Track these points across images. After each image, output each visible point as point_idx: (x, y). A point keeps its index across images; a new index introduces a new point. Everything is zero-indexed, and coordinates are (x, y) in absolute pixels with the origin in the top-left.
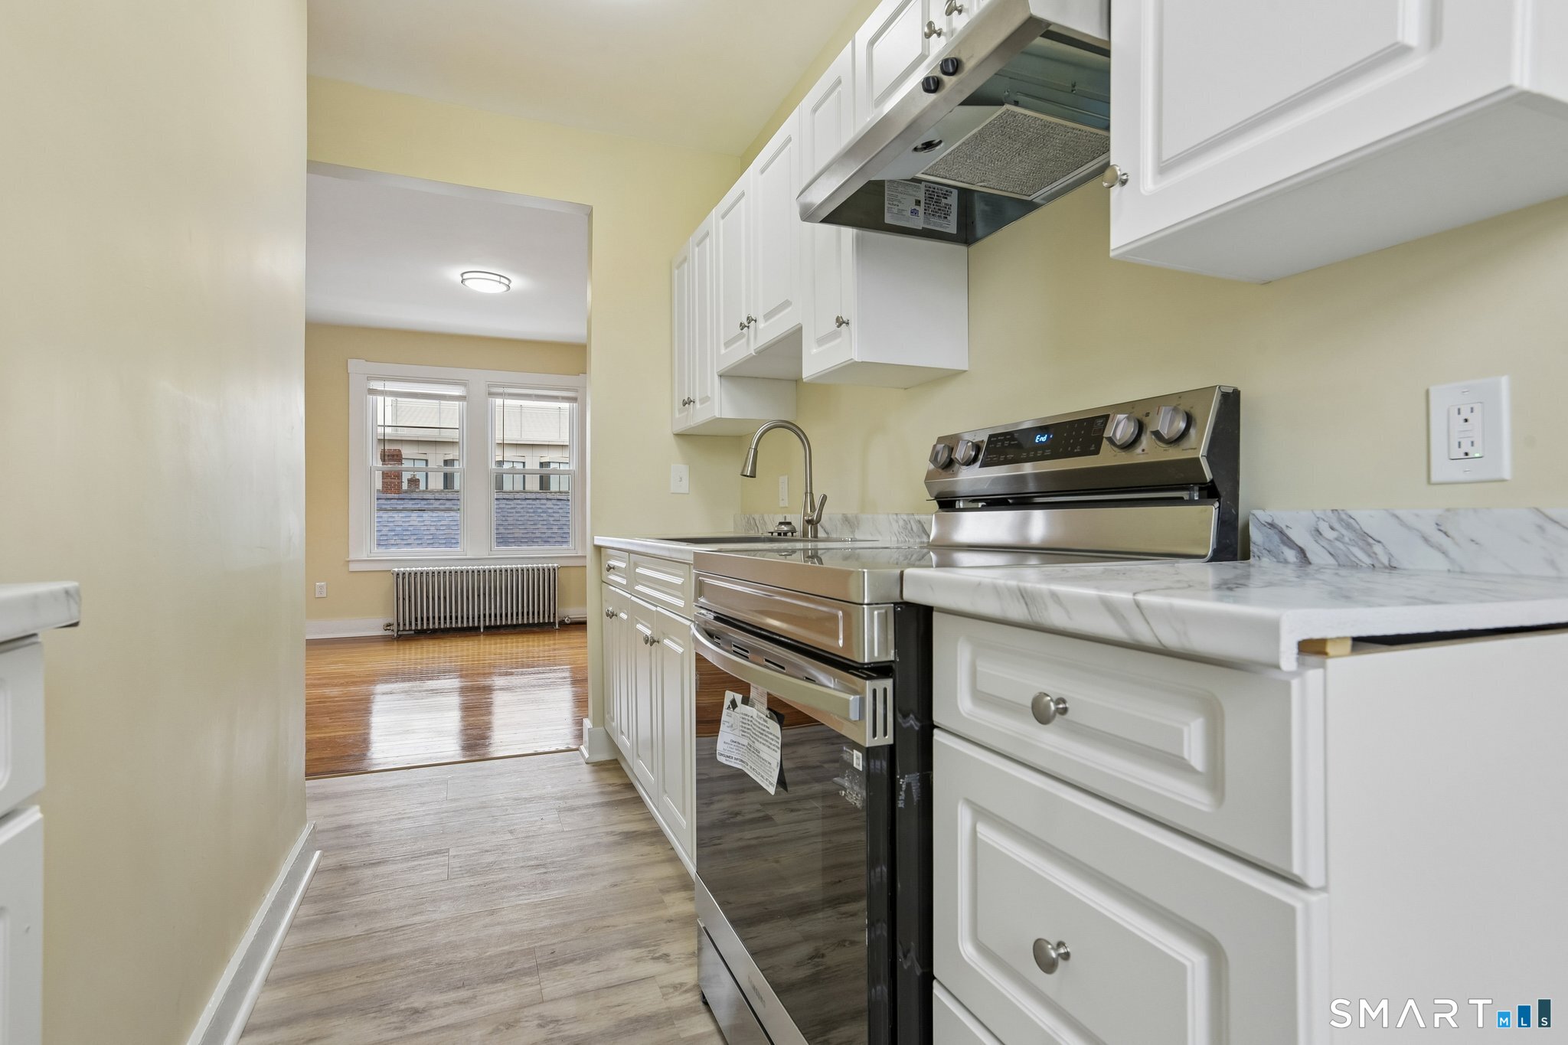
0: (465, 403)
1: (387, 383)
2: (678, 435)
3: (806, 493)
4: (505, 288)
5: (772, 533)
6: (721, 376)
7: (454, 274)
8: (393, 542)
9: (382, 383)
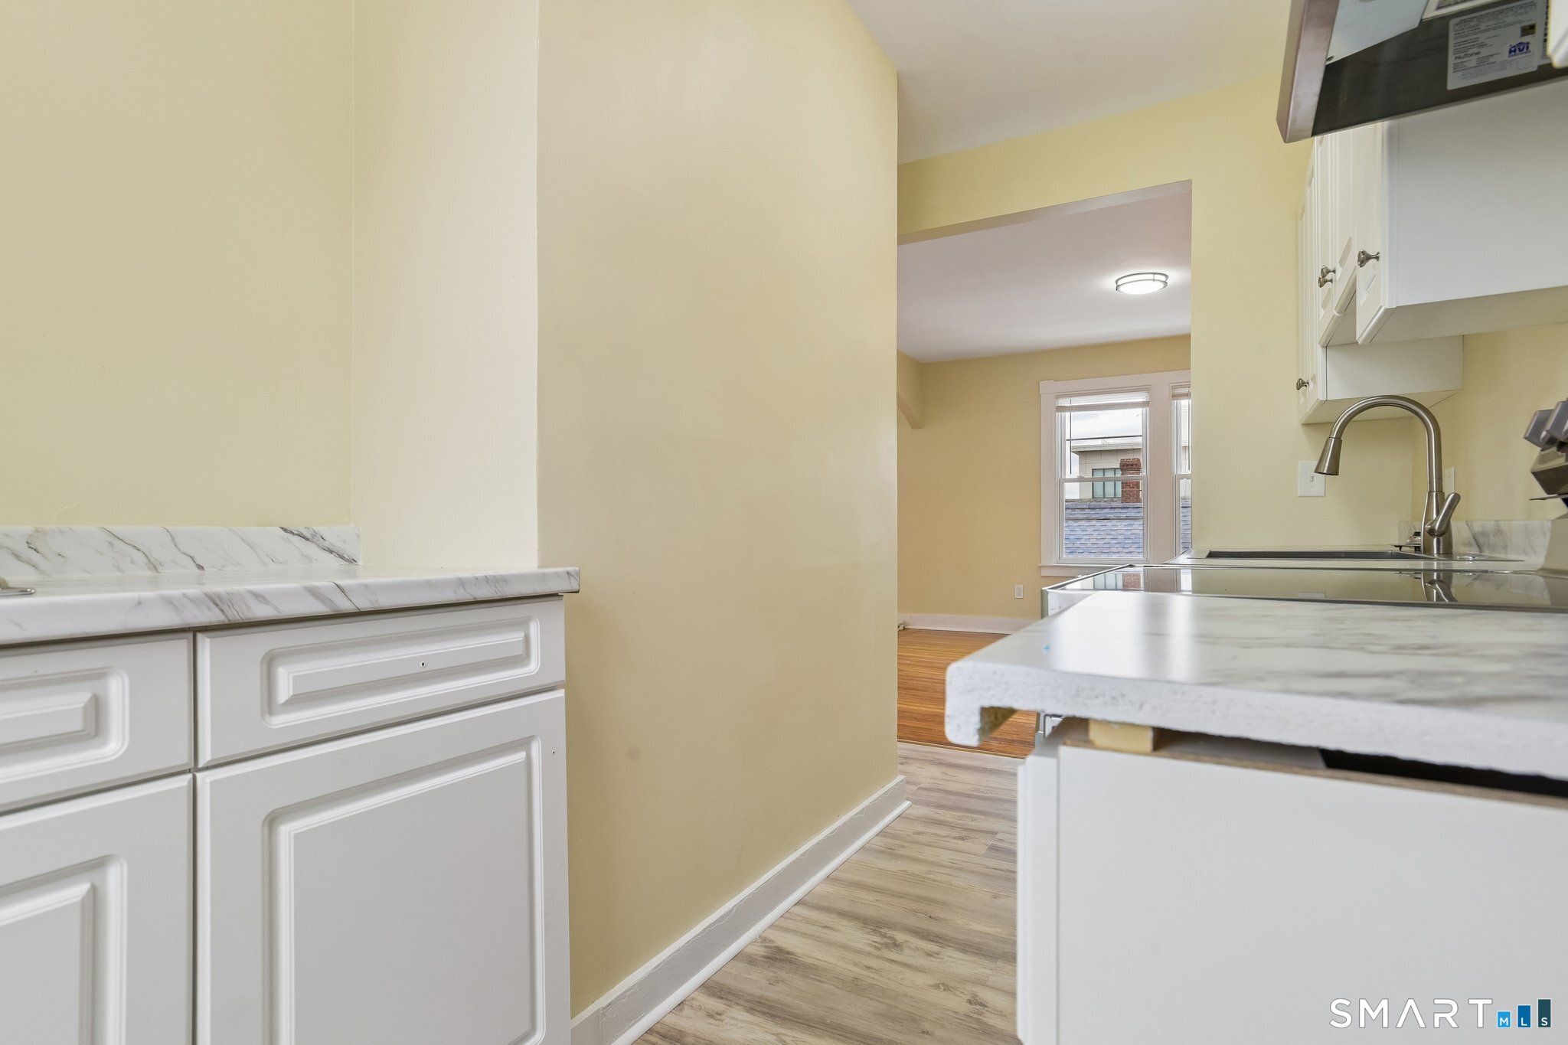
0: (1148, 409)
1: (1073, 399)
2: (1302, 424)
3: (1431, 492)
4: (1162, 285)
5: (1400, 547)
6: (1326, 347)
7: (1109, 283)
8: (1114, 550)
9: (1069, 399)
